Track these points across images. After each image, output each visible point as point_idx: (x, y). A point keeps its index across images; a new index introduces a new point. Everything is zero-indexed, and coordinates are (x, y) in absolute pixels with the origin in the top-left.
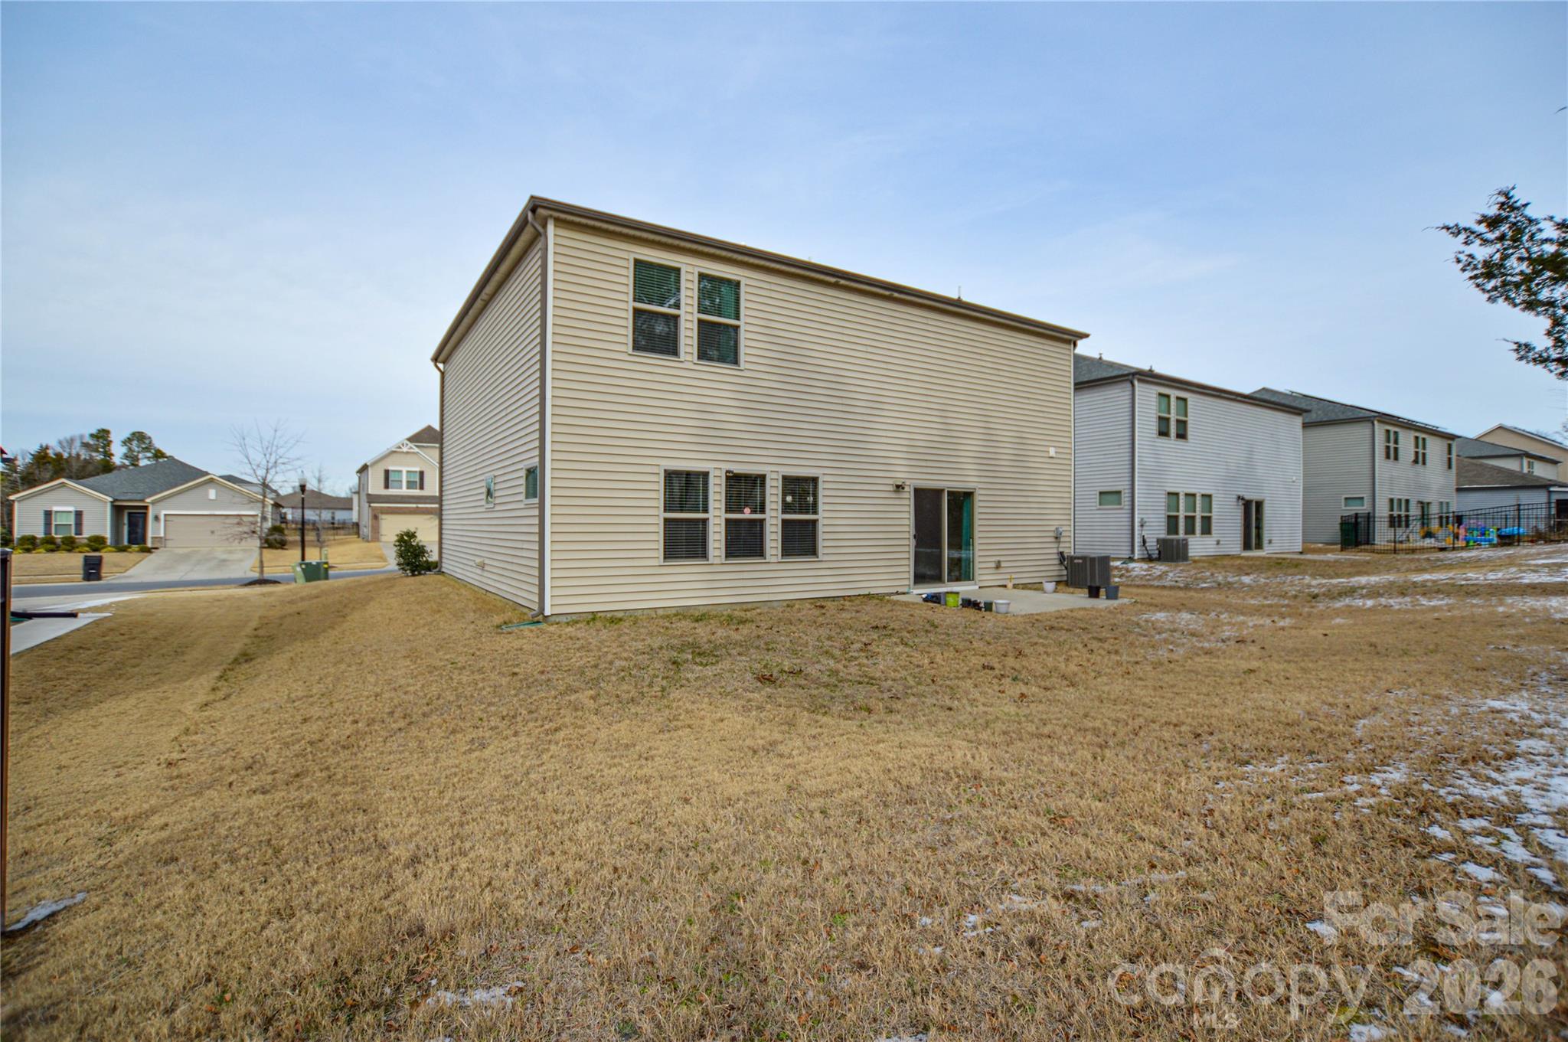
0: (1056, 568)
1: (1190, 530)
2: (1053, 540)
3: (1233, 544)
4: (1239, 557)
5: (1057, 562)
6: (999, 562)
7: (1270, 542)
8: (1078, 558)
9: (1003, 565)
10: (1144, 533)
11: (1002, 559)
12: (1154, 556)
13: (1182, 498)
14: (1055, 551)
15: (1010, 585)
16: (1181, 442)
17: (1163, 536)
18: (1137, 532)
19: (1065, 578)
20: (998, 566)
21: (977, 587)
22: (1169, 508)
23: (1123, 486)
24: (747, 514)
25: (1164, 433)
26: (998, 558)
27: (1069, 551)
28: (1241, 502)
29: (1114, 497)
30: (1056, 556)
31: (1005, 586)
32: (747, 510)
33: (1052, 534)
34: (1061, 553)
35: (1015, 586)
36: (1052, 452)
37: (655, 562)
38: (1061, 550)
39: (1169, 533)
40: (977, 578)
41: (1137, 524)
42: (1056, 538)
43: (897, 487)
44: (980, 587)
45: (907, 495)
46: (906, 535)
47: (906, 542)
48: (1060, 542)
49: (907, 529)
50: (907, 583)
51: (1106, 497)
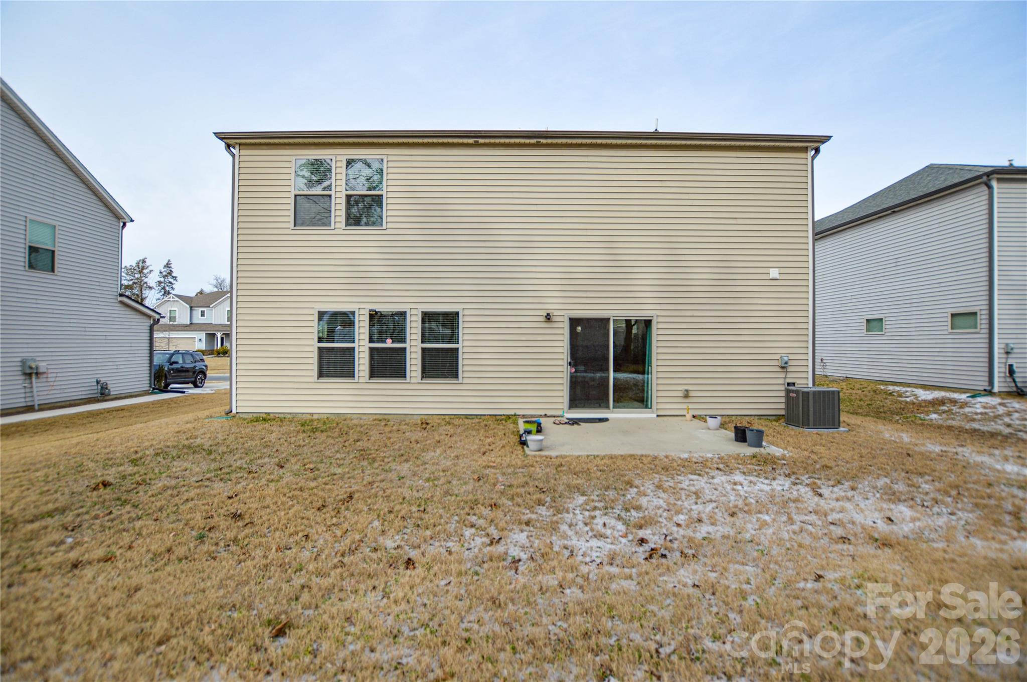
0: (780, 400)
2: (778, 369)
5: (782, 394)
6: (687, 391)
9: (691, 394)
10: (1011, 361)
14: (781, 381)
18: (996, 360)
20: (686, 396)
21: (655, 415)
23: (979, 306)
24: (389, 344)
26: (685, 387)
30: (781, 388)
31: (682, 416)
32: (389, 341)
33: (775, 363)
34: (791, 384)
36: (774, 273)
37: (311, 380)
38: (789, 381)
40: (652, 406)
41: (997, 351)
42: (783, 368)
43: (548, 318)
44: (657, 416)
45: (561, 325)
46: (560, 362)
47: (560, 369)
48: (787, 372)
49: (561, 356)
50: (560, 406)
51: (958, 320)
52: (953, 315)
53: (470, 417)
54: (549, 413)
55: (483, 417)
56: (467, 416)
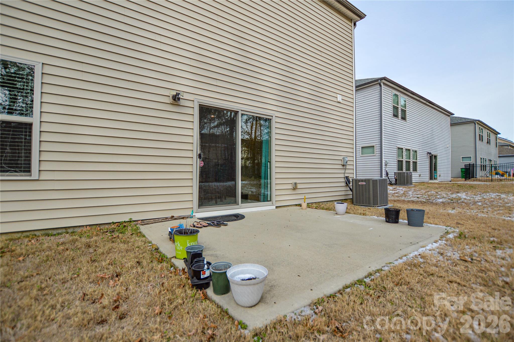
0: (343, 189)
1: (408, 169)
2: (341, 167)
3: (426, 177)
4: (428, 183)
5: (344, 184)
6: (296, 184)
7: (440, 176)
8: (362, 181)
9: (299, 186)
10: (387, 169)
11: (298, 181)
12: (393, 182)
13: (404, 151)
14: (342, 176)
15: (304, 205)
16: (403, 121)
17: (396, 171)
18: (383, 169)
19: (351, 197)
20: (295, 188)
21: (274, 207)
22: (398, 156)
23: (375, 143)
25: (396, 116)
26: (295, 181)
27: (352, 176)
28: (429, 155)
29: (370, 150)
30: (343, 180)
31: (300, 205)
33: (340, 162)
34: (347, 178)
35: (309, 206)
36: (340, 98)
38: (346, 175)
39: (398, 170)
40: (274, 198)
41: (383, 164)
42: (343, 165)
43: (176, 98)
44: (277, 207)
45: (190, 111)
46: (189, 154)
47: (189, 161)
48: (346, 169)
49: (189, 147)
50: (189, 205)
51: (365, 150)
52: (362, 148)
53: (55, 232)
54: (176, 215)
55: (79, 230)
56: (47, 232)
